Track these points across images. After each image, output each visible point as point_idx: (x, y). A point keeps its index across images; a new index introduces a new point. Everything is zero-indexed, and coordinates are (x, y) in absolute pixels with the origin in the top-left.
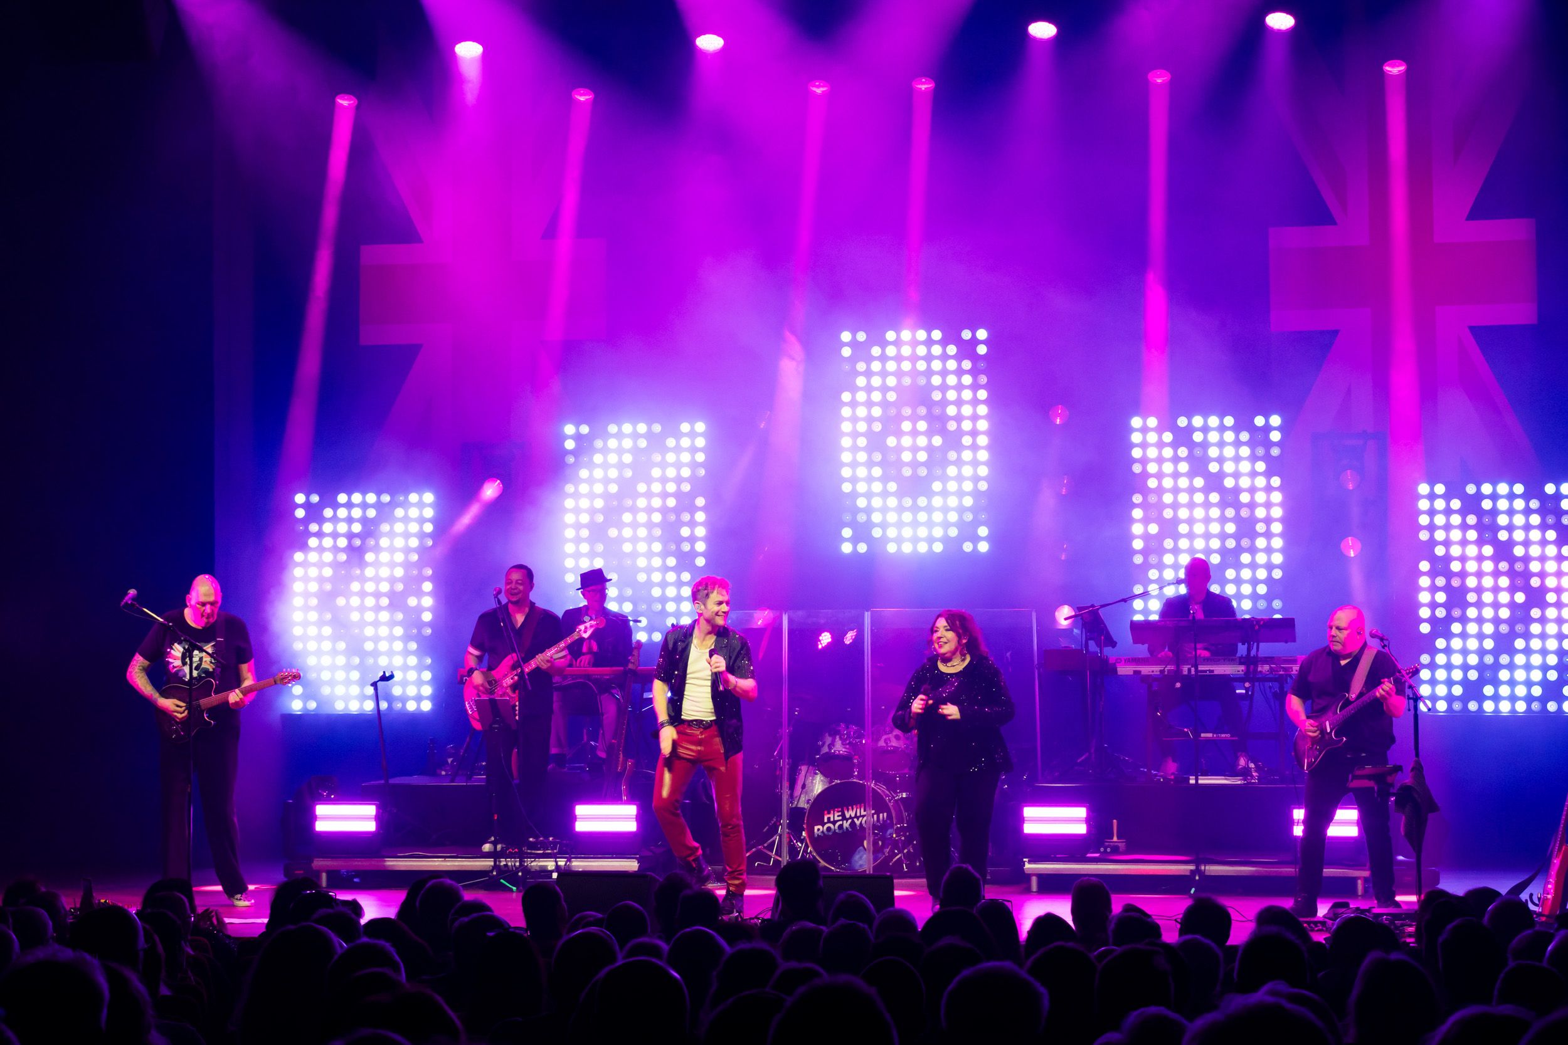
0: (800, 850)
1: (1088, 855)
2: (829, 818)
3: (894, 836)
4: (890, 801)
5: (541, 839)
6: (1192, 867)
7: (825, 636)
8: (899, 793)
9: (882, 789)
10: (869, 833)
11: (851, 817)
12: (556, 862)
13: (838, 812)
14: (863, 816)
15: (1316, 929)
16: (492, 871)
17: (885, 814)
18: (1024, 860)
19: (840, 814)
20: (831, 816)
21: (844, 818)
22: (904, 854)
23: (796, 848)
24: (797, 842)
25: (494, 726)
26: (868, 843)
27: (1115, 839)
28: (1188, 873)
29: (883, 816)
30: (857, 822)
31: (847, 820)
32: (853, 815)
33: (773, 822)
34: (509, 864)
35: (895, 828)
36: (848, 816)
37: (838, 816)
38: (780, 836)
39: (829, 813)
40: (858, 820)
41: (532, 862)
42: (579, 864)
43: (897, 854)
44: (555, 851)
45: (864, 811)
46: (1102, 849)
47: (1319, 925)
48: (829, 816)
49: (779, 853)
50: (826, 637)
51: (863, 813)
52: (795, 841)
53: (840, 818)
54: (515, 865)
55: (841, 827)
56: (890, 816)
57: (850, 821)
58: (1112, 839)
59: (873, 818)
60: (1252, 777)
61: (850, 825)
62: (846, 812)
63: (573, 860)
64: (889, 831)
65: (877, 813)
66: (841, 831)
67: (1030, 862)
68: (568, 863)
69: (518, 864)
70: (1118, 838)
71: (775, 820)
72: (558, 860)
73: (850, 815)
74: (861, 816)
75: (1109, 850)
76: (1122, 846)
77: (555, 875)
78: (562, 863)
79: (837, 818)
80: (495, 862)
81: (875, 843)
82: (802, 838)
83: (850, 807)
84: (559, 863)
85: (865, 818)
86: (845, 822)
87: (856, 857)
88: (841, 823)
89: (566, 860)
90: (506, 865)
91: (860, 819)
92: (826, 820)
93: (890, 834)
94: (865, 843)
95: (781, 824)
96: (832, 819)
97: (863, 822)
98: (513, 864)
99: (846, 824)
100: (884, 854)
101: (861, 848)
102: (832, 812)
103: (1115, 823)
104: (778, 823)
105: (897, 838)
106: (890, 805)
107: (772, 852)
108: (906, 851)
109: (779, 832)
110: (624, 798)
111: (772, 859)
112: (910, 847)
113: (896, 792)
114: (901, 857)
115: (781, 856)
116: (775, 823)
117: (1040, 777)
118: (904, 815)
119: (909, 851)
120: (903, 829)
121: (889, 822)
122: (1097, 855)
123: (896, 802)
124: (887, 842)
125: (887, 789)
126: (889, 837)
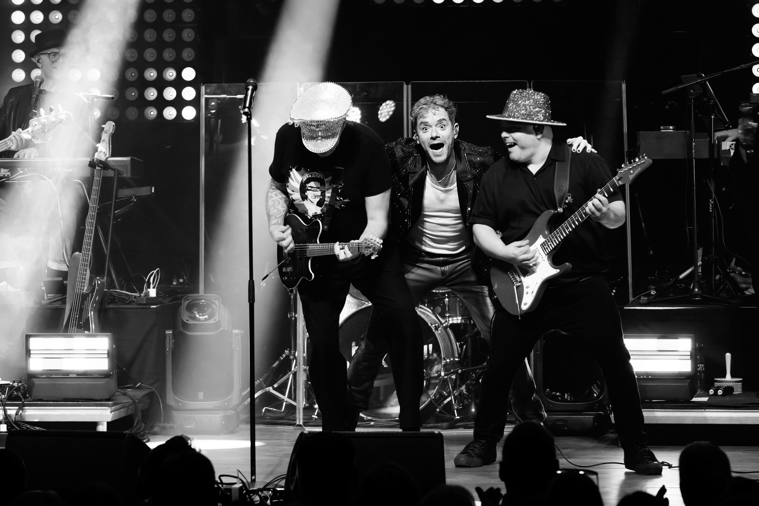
1: (695, 399)
3: (443, 374)
4: (437, 328)
7: (353, 112)
8: (449, 317)
9: (427, 312)
12: (5, 411)
17: (431, 346)
22: (455, 398)
27: (728, 377)
29: (428, 348)
33: (284, 356)
35: (443, 362)
38: (295, 375)
42: (35, 413)
43: (446, 398)
44: (3, 396)
46: (711, 392)
49: (293, 396)
50: (355, 113)
56: (437, 349)
58: (724, 376)
63: (26, 408)
64: (436, 368)
68: (21, 412)
70: (733, 376)
71: (287, 352)
72: (6, 408)
75: (720, 392)
76: (738, 390)
77: (4, 427)
78: (12, 411)
84: (9, 412)
89: (17, 408)
93: (437, 372)
95: (295, 358)
100: (429, 396)
103: (728, 356)
104: (292, 357)
105: (445, 375)
106: (436, 333)
107: (284, 395)
108: (456, 393)
109: (293, 369)
110: (92, 326)
111: (284, 403)
112: (463, 388)
113: (444, 317)
114: (451, 400)
115: (295, 400)
116: (288, 357)
117: (631, 299)
118: (456, 345)
119: (461, 394)
120: (453, 363)
121: (435, 355)
122: (705, 399)
123: (445, 328)
124: (433, 381)
125: (434, 313)
126: (437, 375)
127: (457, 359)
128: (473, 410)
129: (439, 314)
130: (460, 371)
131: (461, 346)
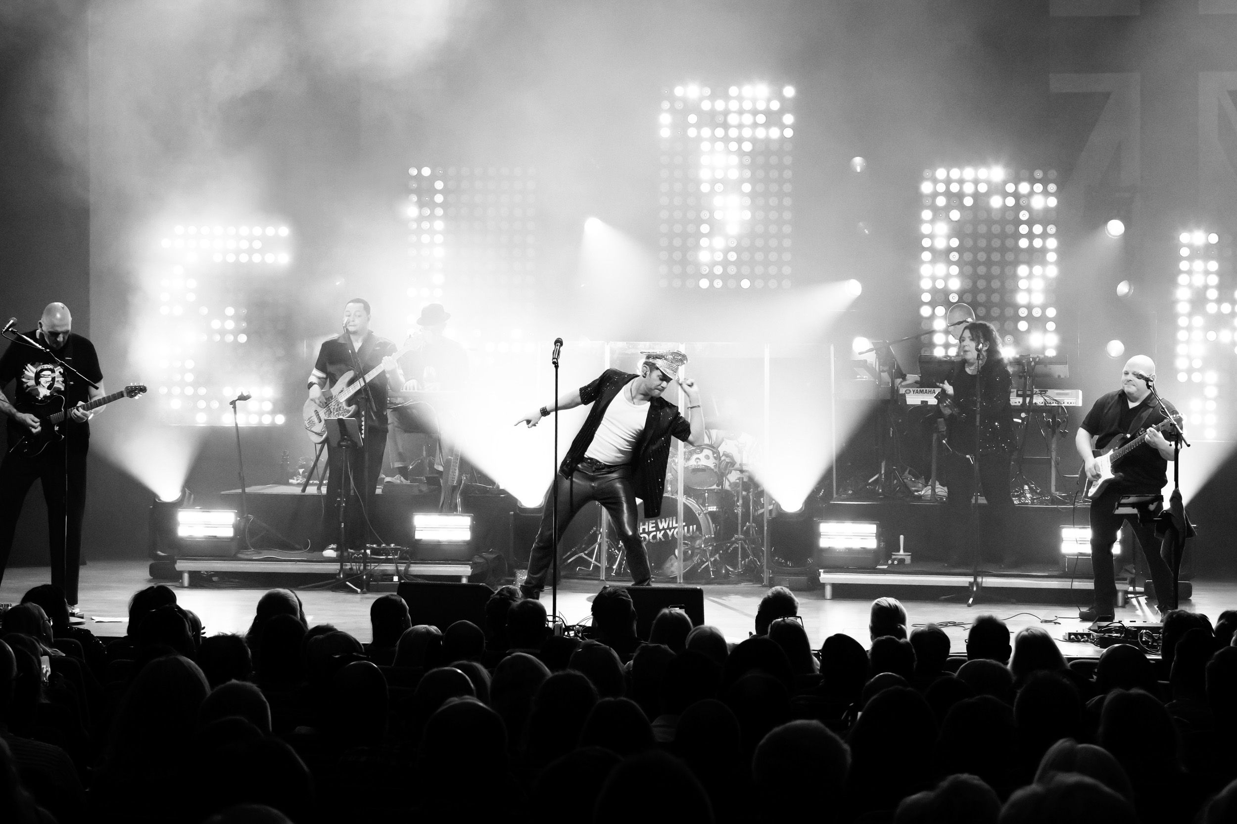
0: (618, 557)
1: (879, 567)
2: (644, 529)
3: (703, 546)
4: (699, 515)
5: (384, 545)
6: (971, 579)
8: (708, 506)
9: (692, 503)
10: (680, 544)
11: (664, 529)
12: (397, 566)
13: (652, 523)
14: (675, 528)
15: (1082, 640)
16: (339, 574)
17: (695, 526)
18: (820, 570)
19: (654, 525)
20: (646, 527)
21: (658, 529)
22: (711, 562)
23: (614, 555)
24: (614, 550)
25: (341, 443)
26: (679, 552)
27: (902, 552)
28: (967, 585)
29: (693, 528)
30: (670, 533)
31: (660, 531)
32: (666, 527)
33: (592, 531)
34: (355, 568)
35: (703, 538)
36: (661, 527)
37: (652, 527)
38: (600, 545)
39: (644, 524)
40: (670, 531)
41: (376, 566)
42: (418, 569)
43: (705, 562)
44: (396, 557)
45: (676, 523)
46: (890, 562)
47: (1085, 636)
48: (644, 527)
49: (598, 559)
51: (675, 525)
52: (613, 549)
53: (654, 529)
54: (359, 568)
55: (655, 537)
56: (699, 528)
57: (663, 532)
58: (899, 551)
59: (684, 529)
60: (1025, 497)
61: (662, 536)
62: (659, 524)
63: (412, 564)
64: (698, 542)
65: (688, 525)
66: (655, 541)
67: (824, 572)
68: (408, 567)
69: (362, 568)
70: (905, 551)
71: (595, 528)
72: (398, 564)
73: (663, 527)
74: (673, 528)
75: (896, 562)
76: (908, 560)
77: (396, 579)
78: (402, 568)
79: (651, 529)
80: (342, 566)
81: (685, 553)
82: (620, 546)
83: (663, 520)
84: (399, 568)
85: (677, 530)
86: (658, 532)
87: (668, 565)
88: (655, 533)
89: (406, 564)
90: (351, 569)
91: (673, 530)
92: (641, 531)
93: (699, 545)
94: (677, 552)
95: (600, 533)
96: (647, 530)
97: (675, 533)
98: (358, 568)
99: (660, 535)
100: (693, 561)
101: (673, 556)
102: (647, 524)
103: (902, 537)
104: (598, 532)
105: (705, 547)
106: (699, 517)
107: (592, 558)
108: (712, 559)
109: (598, 541)
110: (459, 509)
111: (592, 564)
112: (717, 556)
113: (704, 506)
114: (708, 565)
115: (599, 562)
116: (595, 532)
117: (835, 496)
118: (712, 526)
119: (715, 560)
120: (710, 539)
121: (698, 533)
122: (885, 567)
123: (705, 514)
124: (696, 551)
125: (697, 504)
126: (698, 547)
127: (713, 536)
128: (724, 571)
129: (701, 504)
130: (715, 544)
131: (716, 527)
